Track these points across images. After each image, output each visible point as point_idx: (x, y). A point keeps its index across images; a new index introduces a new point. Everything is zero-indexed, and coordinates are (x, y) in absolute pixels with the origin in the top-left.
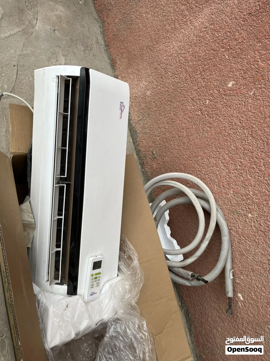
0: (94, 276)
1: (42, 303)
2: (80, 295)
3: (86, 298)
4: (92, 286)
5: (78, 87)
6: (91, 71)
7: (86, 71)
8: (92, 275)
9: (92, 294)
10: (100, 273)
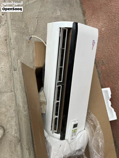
0: (74, 131)
1: (49, 143)
2: (66, 140)
3: (69, 141)
4: (72, 136)
5: (71, 34)
6: (79, 24)
7: (76, 25)
8: (73, 131)
9: (72, 139)
10: (76, 129)
